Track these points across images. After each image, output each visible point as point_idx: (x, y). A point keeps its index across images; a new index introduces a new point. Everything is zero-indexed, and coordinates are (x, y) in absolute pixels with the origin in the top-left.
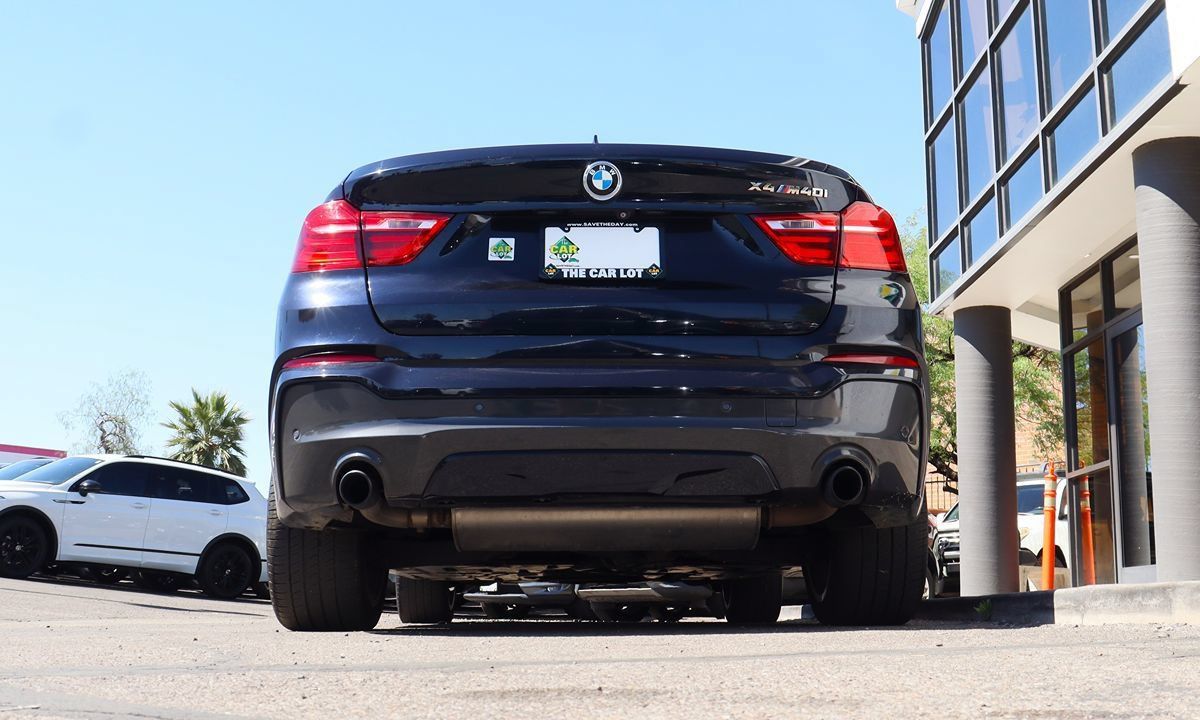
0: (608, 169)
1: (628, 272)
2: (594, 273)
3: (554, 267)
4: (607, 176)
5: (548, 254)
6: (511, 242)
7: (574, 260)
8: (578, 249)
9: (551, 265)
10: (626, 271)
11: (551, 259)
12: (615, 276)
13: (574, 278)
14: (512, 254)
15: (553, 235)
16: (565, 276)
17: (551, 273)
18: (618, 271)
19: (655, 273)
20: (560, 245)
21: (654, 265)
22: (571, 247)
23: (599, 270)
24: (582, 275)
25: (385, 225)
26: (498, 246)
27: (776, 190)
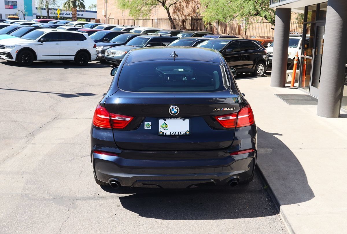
0: (176, 108)
1: (181, 133)
2: (172, 133)
3: (162, 132)
4: (175, 110)
5: (160, 127)
6: (150, 123)
7: (167, 129)
8: (168, 126)
9: (161, 131)
10: (180, 132)
11: (161, 129)
12: (177, 134)
13: (167, 135)
14: (151, 127)
15: (161, 122)
16: (165, 134)
17: (161, 133)
18: (178, 132)
19: (188, 133)
20: (163, 125)
21: (188, 131)
22: (166, 125)
23: (173, 132)
24: (169, 134)
25: (117, 118)
26: (147, 124)
27: (221, 110)
